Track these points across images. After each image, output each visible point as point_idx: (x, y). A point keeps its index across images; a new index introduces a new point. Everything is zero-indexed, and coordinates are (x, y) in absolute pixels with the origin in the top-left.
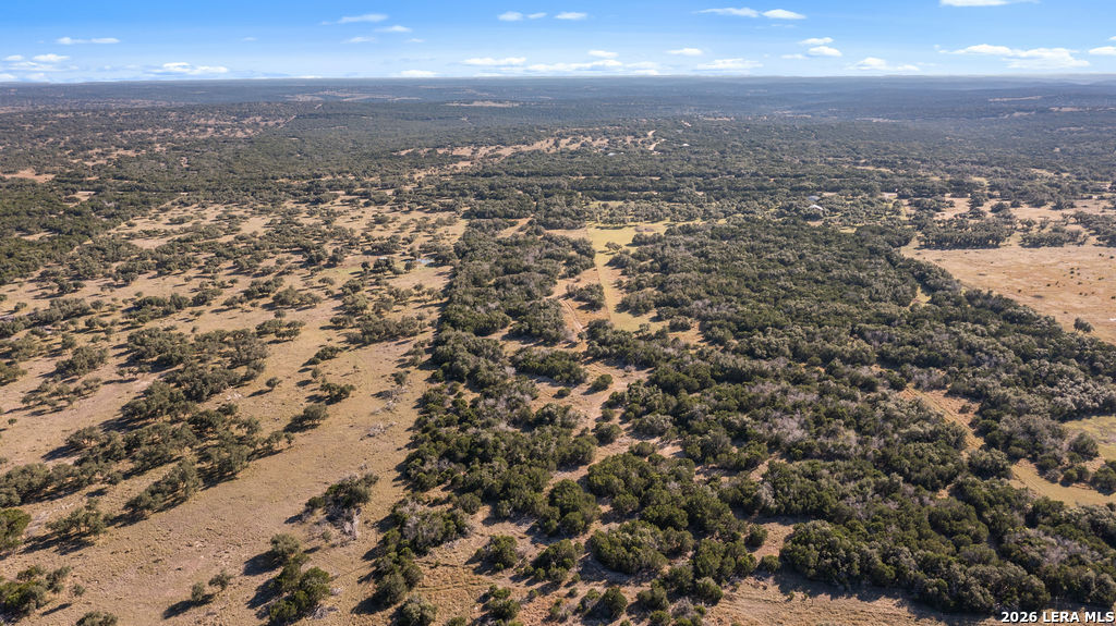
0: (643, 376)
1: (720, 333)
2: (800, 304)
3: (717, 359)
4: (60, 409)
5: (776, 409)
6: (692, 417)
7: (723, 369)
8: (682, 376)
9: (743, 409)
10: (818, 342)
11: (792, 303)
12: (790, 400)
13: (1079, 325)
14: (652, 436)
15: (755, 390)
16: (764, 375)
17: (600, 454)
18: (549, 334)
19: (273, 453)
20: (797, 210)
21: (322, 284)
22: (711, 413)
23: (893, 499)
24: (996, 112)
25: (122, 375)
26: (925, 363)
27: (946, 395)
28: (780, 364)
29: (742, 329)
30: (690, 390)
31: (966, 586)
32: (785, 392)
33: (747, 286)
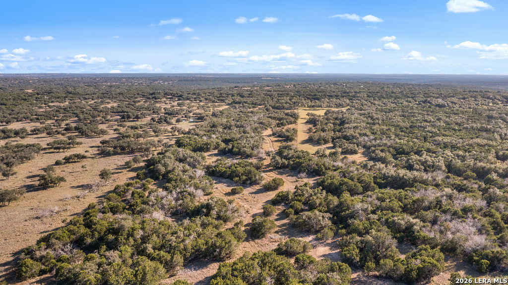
0: (311, 181)
1: (383, 155)
2: (447, 140)
3: (379, 169)
5: (445, 212)
6: (352, 216)
7: (385, 177)
8: (346, 180)
9: (405, 209)
10: (470, 162)
11: (440, 139)
12: (457, 206)
14: (308, 232)
15: (417, 196)
16: (425, 182)
22: (373, 212)
28: (440, 176)
29: (399, 152)
30: (353, 192)
32: (450, 197)
33: (402, 131)
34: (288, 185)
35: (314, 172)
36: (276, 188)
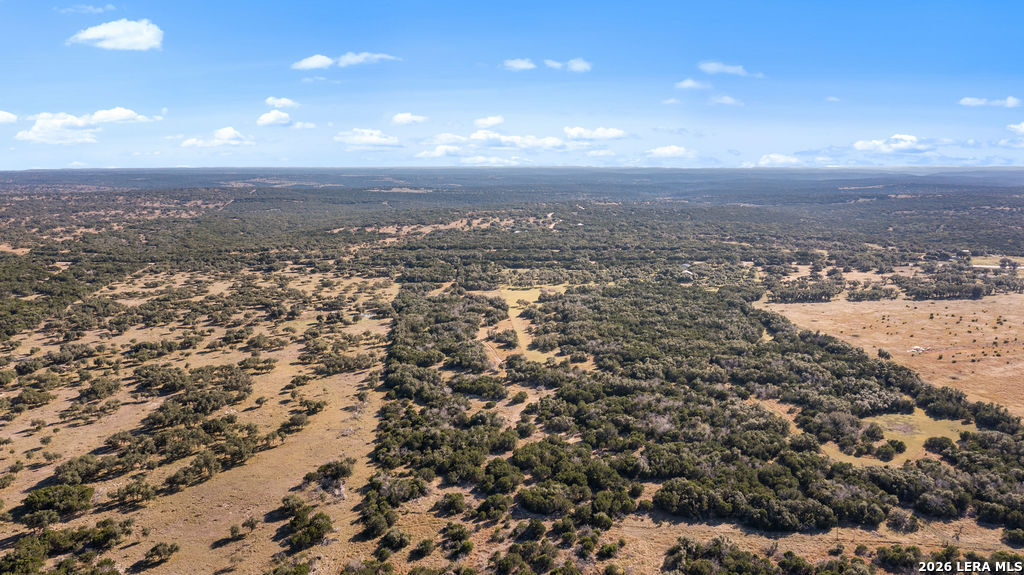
0: (552, 392)
1: (610, 363)
2: (672, 342)
3: (607, 379)
4: (91, 423)
5: (651, 412)
6: (589, 418)
7: (612, 386)
8: (581, 391)
9: (626, 411)
10: (685, 367)
11: (666, 341)
12: (662, 406)
13: (882, 354)
14: (560, 431)
15: (636, 401)
16: (643, 390)
17: (521, 443)
18: (476, 365)
19: (270, 448)
20: (672, 275)
21: (285, 332)
22: (604, 415)
23: (733, 464)
24: (843, 198)
25: (136, 398)
26: (762, 381)
27: (779, 402)
28: (656, 383)
29: (626, 359)
30: (587, 401)
31: (779, 513)
32: (659, 401)
33: (631, 330)
34: (533, 398)
35: (550, 385)
36: (522, 401)
